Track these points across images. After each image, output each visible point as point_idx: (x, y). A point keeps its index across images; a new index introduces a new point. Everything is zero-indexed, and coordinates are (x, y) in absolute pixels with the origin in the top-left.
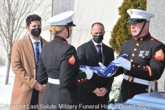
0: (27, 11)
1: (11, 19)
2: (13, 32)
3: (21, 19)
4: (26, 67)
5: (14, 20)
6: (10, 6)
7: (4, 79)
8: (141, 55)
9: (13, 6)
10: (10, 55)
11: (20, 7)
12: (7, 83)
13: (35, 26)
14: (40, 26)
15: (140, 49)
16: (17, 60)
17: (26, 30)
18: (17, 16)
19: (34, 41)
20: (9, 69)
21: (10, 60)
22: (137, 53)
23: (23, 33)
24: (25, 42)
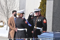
0: (12, 9)
1: (8, 12)
2: (8, 15)
3: (11, 11)
5: (9, 12)
6: (7, 8)
7: (6, 29)
8: (38, 21)
9: (8, 8)
10: (8, 22)
11: (10, 8)
12: (7, 30)
13: (15, 13)
14: (16, 13)
15: (38, 19)
16: (10, 23)
17: (12, 15)
18: (10, 11)
20: (7, 26)
21: (8, 23)
22: (37, 20)
24: (12, 18)
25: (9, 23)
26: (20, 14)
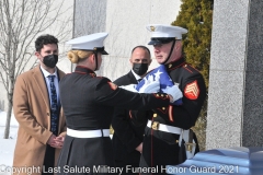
1: (12, 42)
2: (15, 61)
3: (27, 41)
4: (36, 113)
5: (17, 43)
6: (10, 22)
9: (14, 21)
10: (11, 95)
11: (26, 24)
12: (7, 136)
13: (49, 52)
14: (56, 51)
16: (23, 102)
18: (21, 36)
19: (47, 74)
20: (10, 116)
21: (11, 102)
23: (31, 62)
25: (18, 99)
26: (81, 55)
